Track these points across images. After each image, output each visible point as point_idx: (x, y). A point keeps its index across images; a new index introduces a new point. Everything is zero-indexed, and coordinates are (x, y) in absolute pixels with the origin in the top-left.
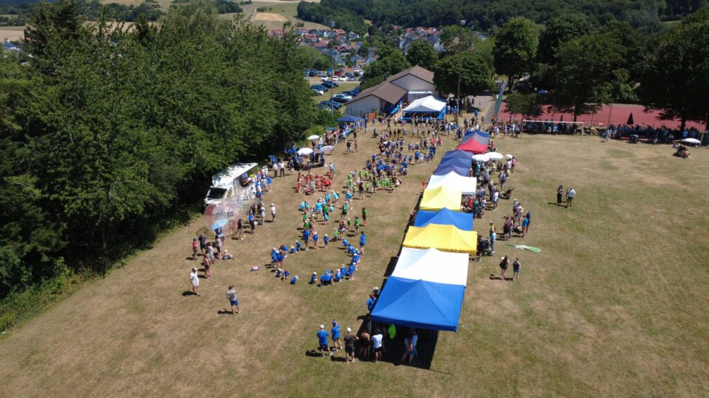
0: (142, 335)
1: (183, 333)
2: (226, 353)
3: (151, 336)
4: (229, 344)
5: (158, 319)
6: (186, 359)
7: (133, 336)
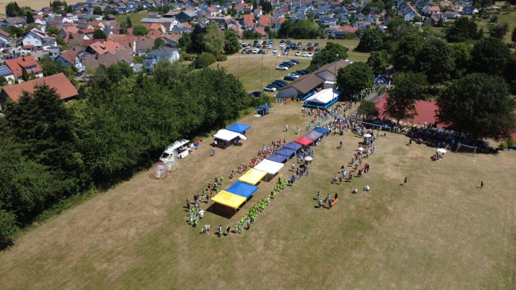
0: (107, 219)
1: (120, 221)
2: (129, 231)
3: (110, 220)
4: (132, 228)
5: (116, 213)
6: (116, 231)
7: (105, 219)
